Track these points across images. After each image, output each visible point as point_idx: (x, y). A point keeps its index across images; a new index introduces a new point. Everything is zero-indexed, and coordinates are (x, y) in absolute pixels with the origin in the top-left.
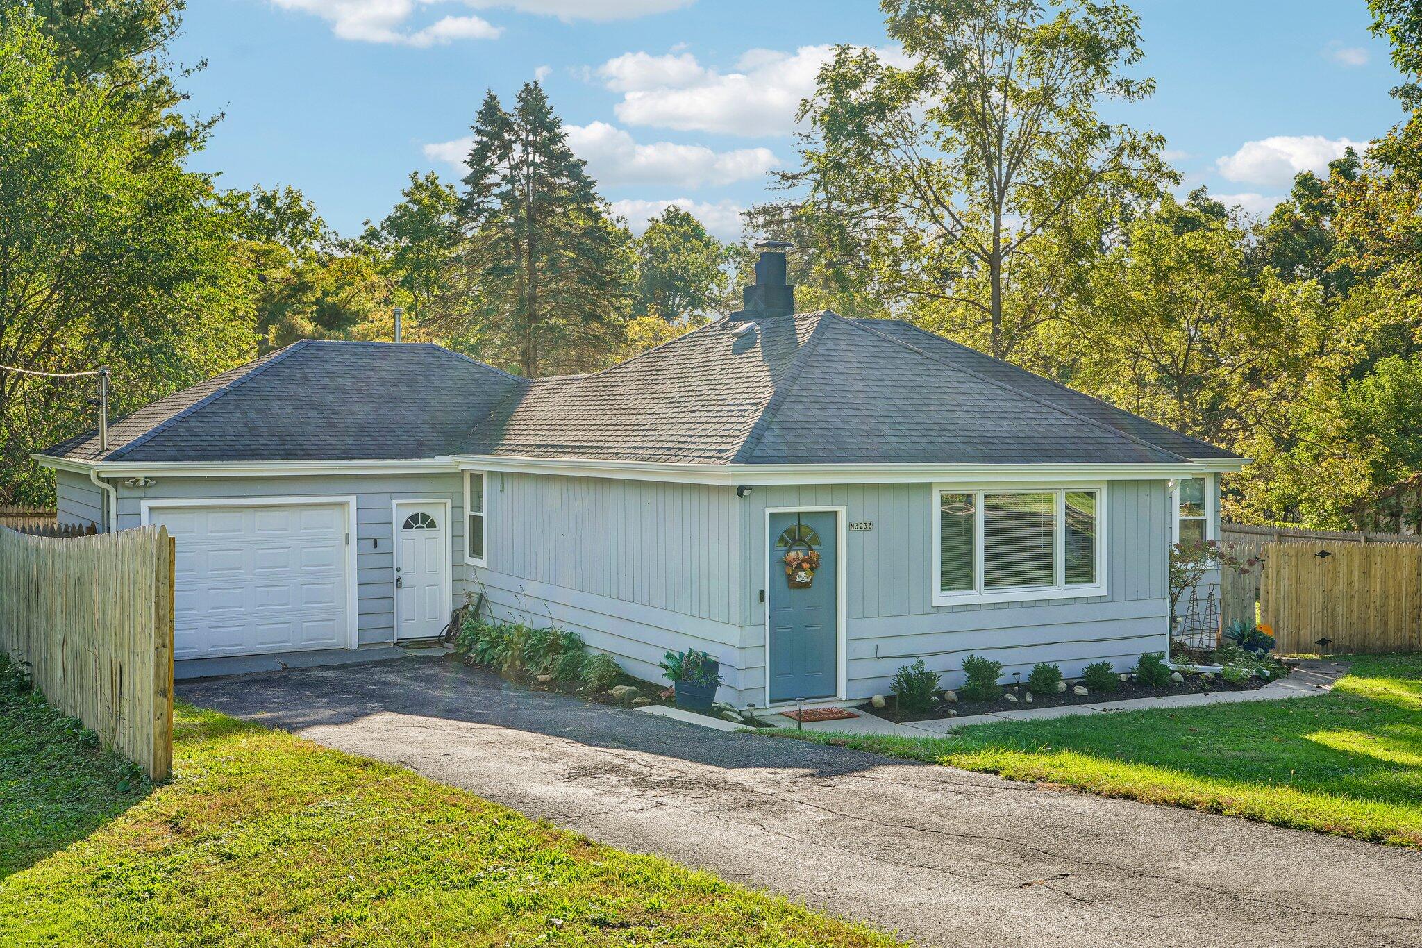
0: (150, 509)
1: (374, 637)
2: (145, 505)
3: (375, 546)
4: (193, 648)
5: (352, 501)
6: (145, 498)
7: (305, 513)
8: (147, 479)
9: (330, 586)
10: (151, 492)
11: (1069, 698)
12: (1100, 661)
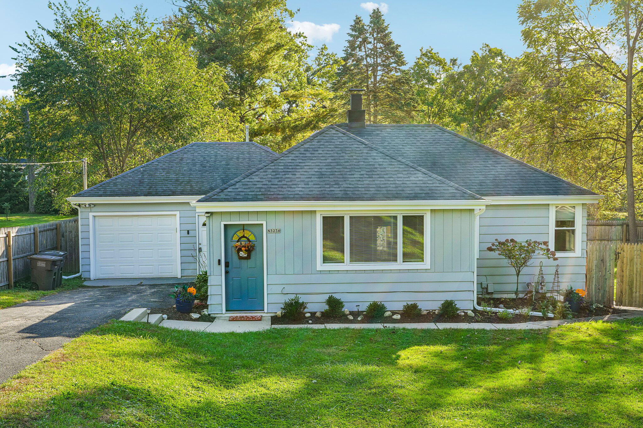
0: (94, 217)
1: (188, 273)
2: (91, 215)
3: (188, 234)
4: (113, 274)
5: (178, 213)
6: (91, 212)
7: (159, 218)
8: (90, 205)
9: (171, 250)
10: (93, 209)
11: (390, 320)
12: (413, 303)
